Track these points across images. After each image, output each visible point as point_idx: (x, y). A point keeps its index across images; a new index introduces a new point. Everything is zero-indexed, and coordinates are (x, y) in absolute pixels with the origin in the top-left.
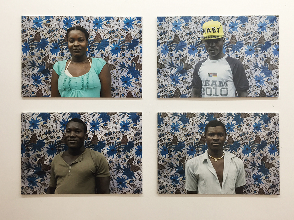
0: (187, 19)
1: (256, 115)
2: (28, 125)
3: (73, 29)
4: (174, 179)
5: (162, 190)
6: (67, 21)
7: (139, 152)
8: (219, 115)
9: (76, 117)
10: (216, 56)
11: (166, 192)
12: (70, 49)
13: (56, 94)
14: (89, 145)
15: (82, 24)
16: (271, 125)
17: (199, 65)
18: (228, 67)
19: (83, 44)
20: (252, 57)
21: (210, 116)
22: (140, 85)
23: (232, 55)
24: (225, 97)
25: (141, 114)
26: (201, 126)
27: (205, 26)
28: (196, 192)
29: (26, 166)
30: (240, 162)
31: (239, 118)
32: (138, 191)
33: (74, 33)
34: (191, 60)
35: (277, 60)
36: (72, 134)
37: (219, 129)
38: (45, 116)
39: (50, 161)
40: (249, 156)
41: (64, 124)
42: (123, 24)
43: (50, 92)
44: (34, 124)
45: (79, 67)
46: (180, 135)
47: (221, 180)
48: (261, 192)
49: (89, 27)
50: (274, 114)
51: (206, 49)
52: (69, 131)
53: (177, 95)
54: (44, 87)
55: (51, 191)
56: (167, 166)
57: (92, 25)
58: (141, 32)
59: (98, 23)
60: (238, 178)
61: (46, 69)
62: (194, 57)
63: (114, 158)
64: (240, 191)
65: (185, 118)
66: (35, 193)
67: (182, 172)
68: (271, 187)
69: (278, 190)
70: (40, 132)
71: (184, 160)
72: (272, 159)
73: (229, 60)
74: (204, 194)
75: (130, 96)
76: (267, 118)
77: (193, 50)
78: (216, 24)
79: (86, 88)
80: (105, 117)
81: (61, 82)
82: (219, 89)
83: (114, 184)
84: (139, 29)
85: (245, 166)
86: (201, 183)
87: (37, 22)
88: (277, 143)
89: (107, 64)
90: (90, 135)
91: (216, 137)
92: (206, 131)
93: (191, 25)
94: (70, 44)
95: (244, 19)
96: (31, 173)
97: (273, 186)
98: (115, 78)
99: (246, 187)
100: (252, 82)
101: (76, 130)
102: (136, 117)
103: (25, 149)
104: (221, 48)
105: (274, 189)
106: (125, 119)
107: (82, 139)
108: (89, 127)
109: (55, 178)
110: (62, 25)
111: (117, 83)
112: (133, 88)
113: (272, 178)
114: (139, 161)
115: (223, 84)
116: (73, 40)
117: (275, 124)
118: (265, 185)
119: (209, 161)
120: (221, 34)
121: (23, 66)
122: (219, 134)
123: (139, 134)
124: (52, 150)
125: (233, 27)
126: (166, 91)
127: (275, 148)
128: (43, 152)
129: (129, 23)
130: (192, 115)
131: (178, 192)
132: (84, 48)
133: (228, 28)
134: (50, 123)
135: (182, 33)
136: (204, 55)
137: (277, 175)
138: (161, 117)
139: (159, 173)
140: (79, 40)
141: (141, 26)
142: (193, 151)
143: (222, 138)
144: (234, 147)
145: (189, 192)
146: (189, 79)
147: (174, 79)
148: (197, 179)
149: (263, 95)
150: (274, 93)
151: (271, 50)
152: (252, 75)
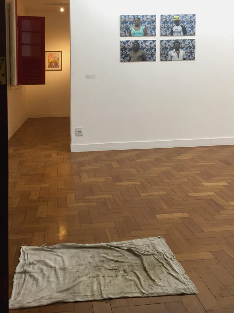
0: (169, 15)
1: (189, 40)
2: (122, 44)
3: (136, 18)
4: (165, 57)
5: (162, 60)
6: (134, 16)
7: (155, 50)
8: (179, 40)
9: (136, 41)
10: (177, 25)
11: (163, 60)
13: (130, 35)
14: (140, 49)
15: (138, 17)
17: (173, 27)
18: (181, 28)
19: (139, 22)
20: (188, 25)
21: (176, 40)
22: (155, 33)
23: (182, 25)
25: (156, 40)
26: (173, 43)
27: (175, 17)
28: (172, 60)
29: (122, 54)
30: (184, 52)
31: (184, 41)
32: (155, 60)
33: (136, 19)
34: (170, 26)
35: (195, 26)
36: (135, 46)
37: (178, 44)
38: (127, 41)
40: (187, 50)
41: (133, 43)
42: (150, 17)
43: (129, 35)
44: (124, 43)
45: (137, 28)
46: (167, 46)
47: (179, 57)
48: (190, 59)
49: (140, 18)
50: (194, 39)
52: (134, 45)
53: (166, 35)
54: (127, 34)
55: (129, 61)
56: (163, 54)
57: (141, 17)
58: (156, 19)
59: (143, 16)
60: (183, 56)
61: (128, 29)
63: (148, 52)
64: (184, 59)
65: (168, 41)
66: (125, 61)
67: (168, 55)
68: (193, 58)
69: (195, 59)
70: (126, 46)
71: (168, 52)
72: (193, 51)
73: (181, 26)
74: (173, 61)
75: (152, 36)
76: (192, 40)
77: (171, 23)
78: (178, 17)
79: (139, 34)
80: (145, 41)
81: (132, 32)
82: (178, 33)
83: (148, 59)
84: (155, 18)
85: (186, 53)
86: (173, 58)
87: (125, 16)
88: (195, 47)
90: (141, 46)
91: (177, 46)
92: (175, 44)
93: (171, 17)
94: (135, 22)
95: (186, 15)
96: (123, 56)
97: (194, 58)
98: (148, 31)
99: (186, 58)
101: (136, 45)
102: (154, 41)
103: (121, 50)
104: (179, 23)
105: (194, 59)
106: (151, 42)
107: (138, 47)
108: (140, 44)
109: (130, 58)
110: (132, 17)
111: (149, 32)
112: (153, 34)
113: (193, 56)
114: (155, 53)
115: (179, 32)
116: (136, 21)
117: (194, 42)
118: (191, 58)
119: (175, 52)
120: (179, 19)
121: (121, 28)
122: (178, 45)
123: (155, 45)
124: (130, 50)
125: (183, 17)
126: (163, 34)
127: (194, 48)
128: (127, 51)
129: (152, 16)
130: (171, 40)
131: (166, 60)
132: (139, 23)
134: (129, 43)
135: (168, 19)
137: (195, 55)
138: (161, 41)
139: (161, 56)
140: (137, 21)
141: (156, 17)
142: (171, 49)
143: (179, 46)
144: (182, 48)
145: (169, 60)
147: (165, 31)
148: (172, 57)
149: (191, 35)
150: (194, 34)
151: (193, 23)
152: (188, 30)
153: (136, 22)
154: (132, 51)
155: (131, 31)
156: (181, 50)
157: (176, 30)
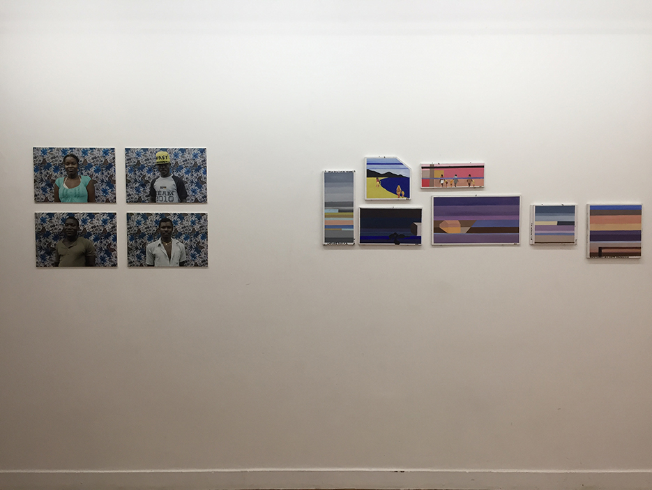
0: (145, 150)
1: (193, 214)
2: (39, 221)
3: (68, 156)
4: (139, 257)
5: (131, 264)
6: (64, 151)
7: (115, 239)
8: (169, 214)
9: (71, 216)
10: (165, 175)
11: (134, 265)
12: (67, 170)
13: (58, 200)
14: (81, 234)
15: (74, 153)
16: (202, 221)
18: (173, 182)
19: (75, 166)
20: (189, 176)
21: (162, 215)
22: (115, 194)
23: (177, 175)
24: (171, 202)
25: (116, 214)
26: (156, 222)
27: (158, 155)
28: (153, 266)
29: (39, 248)
30: (183, 246)
31: (182, 216)
32: (115, 265)
33: (68, 159)
34: (149, 177)
35: (205, 178)
36: (69, 227)
37: (168, 224)
38: (51, 215)
39: (55, 245)
40: (188, 242)
41: (64, 220)
42: (102, 153)
43: (53, 199)
44: (43, 220)
45: (73, 182)
46: (143, 227)
47: (170, 258)
48: (196, 265)
49: (79, 155)
50: (204, 214)
51: (159, 170)
52: (67, 225)
53: (140, 201)
54: (50, 195)
55: (56, 265)
56: (134, 248)
57: (81, 153)
58: (114, 158)
59: (85, 151)
60: (181, 256)
61: (50, 184)
62: (151, 175)
63: (98, 243)
64: (182, 264)
65: (145, 216)
66: (45, 266)
67: (144, 252)
68: (202, 262)
69: (207, 264)
70: (47, 226)
71: (145, 244)
72: (203, 243)
73: (174, 177)
74: (159, 267)
75: (108, 201)
76: (200, 216)
77: (150, 171)
78: (165, 153)
79: (78, 196)
80: (91, 216)
81: (61, 192)
82: (167, 197)
83: (98, 260)
84: (113, 156)
85: (186, 248)
86: (157, 259)
87: (44, 151)
88: (207, 233)
89: (92, 180)
90: (81, 228)
91: (166, 229)
92: (160, 224)
93: (148, 154)
94: (66, 167)
95: (183, 150)
96: (43, 252)
97: (204, 261)
98: (97, 189)
99: (186, 261)
100: (189, 193)
101: (71, 225)
102: (112, 216)
103: (38, 236)
104: (168, 169)
105: (204, 263)
106: (105, 217)
107: (76, 231)
108: (80, 223)
109: (59, 257)
110: (61, 153)
111: (99, 193)
112: (110, 196)
113: (203, 255)
114: (115, 245)
115: (170, 193)
116: (68, 164)
117: (205, 220)
118: (198, 260)
119: (162, 245)
120: (168, 160)
121: (35, 181)
122: (169, 227)
123: (114, 227)
124: (56, 238)
125: (176, 155)
126: (132, 198)
127: (205, 236)
128: (50, 239)
129: (106, 152)
130: (151, 214)
131: (141, 265)
132: (76, 169)
133: (173, 156)
134: (54, 220)
135: (142, 159)
136: (158, 174)
137: (206, 254)
138: (129, 216)
139: (128, 253)
140: (73, 163)
141: (114, 154)
142: (151, 238)
143: (170, 230)
144: (178, 236)
145: (149, 266)
146: (148, 190)
147: (138, 190)
148: (154, 257)
149: (196, 201)
150: (204, 200)
151: (202, 171)
152: (189, 188)
153: (70, 166)
154: (62, 239)
155: (57, 188)
156: (174, 241)
157: (161, 188)
